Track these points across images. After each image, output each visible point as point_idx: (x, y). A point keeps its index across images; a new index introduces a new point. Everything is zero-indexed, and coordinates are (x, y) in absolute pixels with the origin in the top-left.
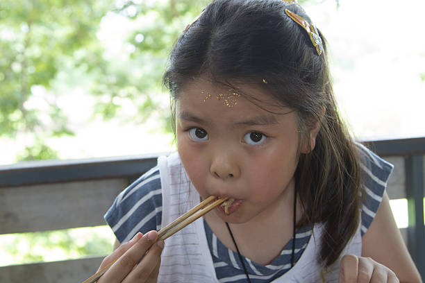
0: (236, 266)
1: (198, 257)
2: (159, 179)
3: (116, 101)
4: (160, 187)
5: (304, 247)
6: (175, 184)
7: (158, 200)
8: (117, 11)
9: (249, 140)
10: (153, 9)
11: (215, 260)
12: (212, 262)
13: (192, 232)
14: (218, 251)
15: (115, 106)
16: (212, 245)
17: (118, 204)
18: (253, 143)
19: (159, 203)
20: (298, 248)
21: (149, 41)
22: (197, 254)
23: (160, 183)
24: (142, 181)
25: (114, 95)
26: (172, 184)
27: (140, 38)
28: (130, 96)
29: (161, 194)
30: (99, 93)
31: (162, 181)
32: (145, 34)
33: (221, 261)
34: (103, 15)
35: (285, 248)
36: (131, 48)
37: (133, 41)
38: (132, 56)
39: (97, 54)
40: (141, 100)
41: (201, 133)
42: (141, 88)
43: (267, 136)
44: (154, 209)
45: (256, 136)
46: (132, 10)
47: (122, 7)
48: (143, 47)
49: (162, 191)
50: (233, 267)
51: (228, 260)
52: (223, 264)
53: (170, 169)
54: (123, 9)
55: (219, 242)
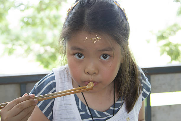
0: (89, 114)
1: (72, 110)
2: (54, 76)
3: (14, 47)
4: (55, 79)
5: (119, 108)
6: (61, 78)
7: (54, 85)
8: (15, 7)
9: (102, 58)
10: (32, 7)
11: (80, 111)
12: (79, 112)
13: (69, 99)
14: (81, 107)
15: (13, 50)
16: (79, 104)
17: (36, 88)
18: (104, 59)
19: (55, 86)
20: (117, 108)
21: (30, 21)
22: (72, 109)
23: (55, 78)
24: (46, 77)
25: (13, 45)
26: (60, 78)
27: (26, 20)
28: (21, 45)
29: (55, 82)
30: (7, 43)
31: (55, 77)
32: (28, 18)
33: (83, 111)
34: (10, 9)
35: (111, 107)
36: (22, 24)
37: (23, 21)
38: (22, 27)
39: (6, 26)
40: (25, 47)
41: (80, 55)
42: (26, 42)
43: (110, 56)
44: (53, 89)
45: (105, 56)
46: (22, 7)
47: (18, 5)
48: (27, 24)
49: (56, 81)
50: (88, 114)
51: (86, 111)
52: (83, 113)
53: (59, 72)
54: (18, 6)
55: (82, 103)
